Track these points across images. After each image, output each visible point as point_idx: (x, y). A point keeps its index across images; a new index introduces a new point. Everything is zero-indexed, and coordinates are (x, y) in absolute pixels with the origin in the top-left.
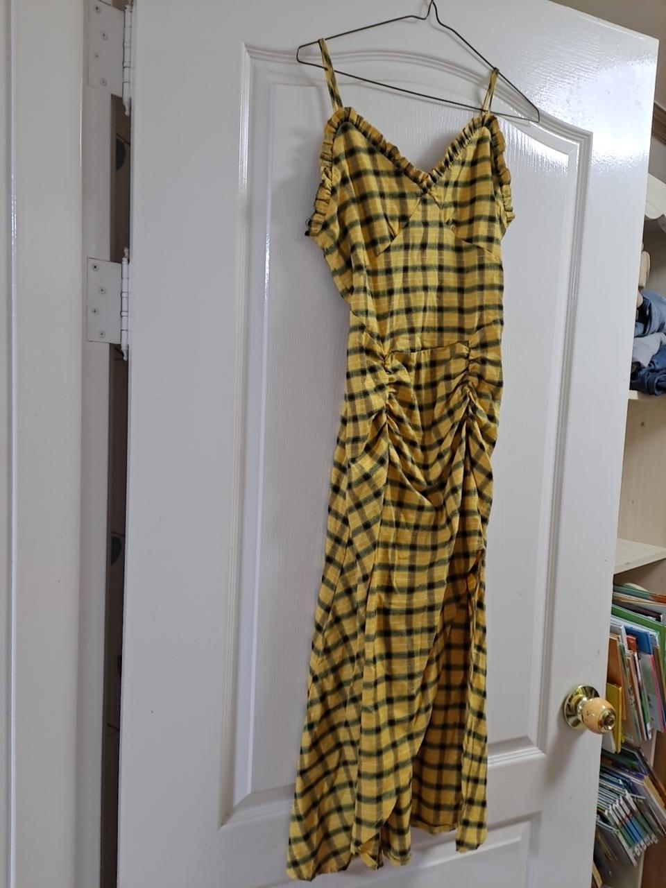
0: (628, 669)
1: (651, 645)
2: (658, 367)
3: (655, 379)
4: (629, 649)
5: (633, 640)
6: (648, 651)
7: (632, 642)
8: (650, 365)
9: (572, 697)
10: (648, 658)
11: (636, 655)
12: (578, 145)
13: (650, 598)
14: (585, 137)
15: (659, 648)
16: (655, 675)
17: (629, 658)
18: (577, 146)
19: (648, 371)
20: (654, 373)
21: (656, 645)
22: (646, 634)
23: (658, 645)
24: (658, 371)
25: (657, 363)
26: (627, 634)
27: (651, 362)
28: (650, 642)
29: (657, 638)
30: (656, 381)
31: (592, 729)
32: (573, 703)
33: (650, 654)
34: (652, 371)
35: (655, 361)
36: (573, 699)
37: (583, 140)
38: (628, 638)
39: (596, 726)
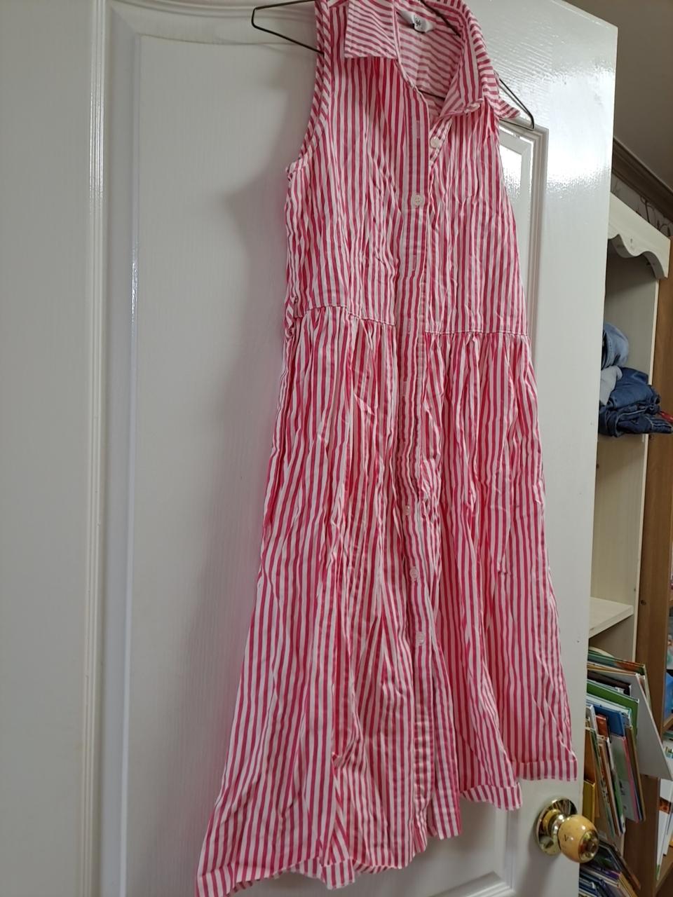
0: (600, 758)
1: (623, 726)
2: (617, 405)
3: (615, 419)
4: (600, 734)
5: (603, 720)
6: (620, 733)
7: (602, 723)
8: (608, 403)
9: (546, 812)
10: (621, 740)
11: (608, 741)
12: (532, 143)
13: (616, 665)
14: (539, 134)
15: (632, 729)
16: (628, 759)
17: (601, 745)
18: (530, 144)
19: (607, 409)
20: (613, 412)
21: (628, 725)
22: (617, 714)
23: (631, 726)
24: (617, 409)
25: (616, 400)
26: (597, 713)
27: (610, 399)
28: (622, 723)
29: (629, 718)
30: (617, 421)
31: (570, 857)
32: (546, 821)
33: (622, 736)
34: (611, 409)
35: (614, 398)
36: (548, 814)
37: (537, 138)
38: (597, 719)
39: (575, 852)
